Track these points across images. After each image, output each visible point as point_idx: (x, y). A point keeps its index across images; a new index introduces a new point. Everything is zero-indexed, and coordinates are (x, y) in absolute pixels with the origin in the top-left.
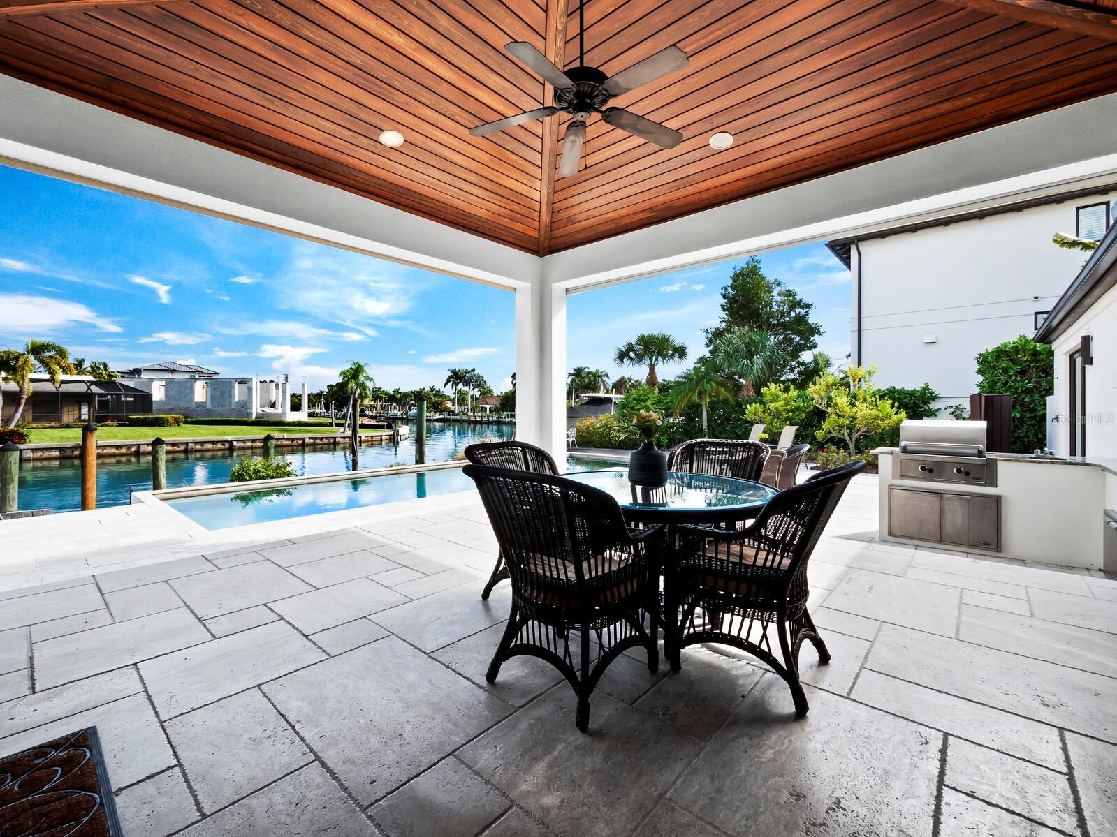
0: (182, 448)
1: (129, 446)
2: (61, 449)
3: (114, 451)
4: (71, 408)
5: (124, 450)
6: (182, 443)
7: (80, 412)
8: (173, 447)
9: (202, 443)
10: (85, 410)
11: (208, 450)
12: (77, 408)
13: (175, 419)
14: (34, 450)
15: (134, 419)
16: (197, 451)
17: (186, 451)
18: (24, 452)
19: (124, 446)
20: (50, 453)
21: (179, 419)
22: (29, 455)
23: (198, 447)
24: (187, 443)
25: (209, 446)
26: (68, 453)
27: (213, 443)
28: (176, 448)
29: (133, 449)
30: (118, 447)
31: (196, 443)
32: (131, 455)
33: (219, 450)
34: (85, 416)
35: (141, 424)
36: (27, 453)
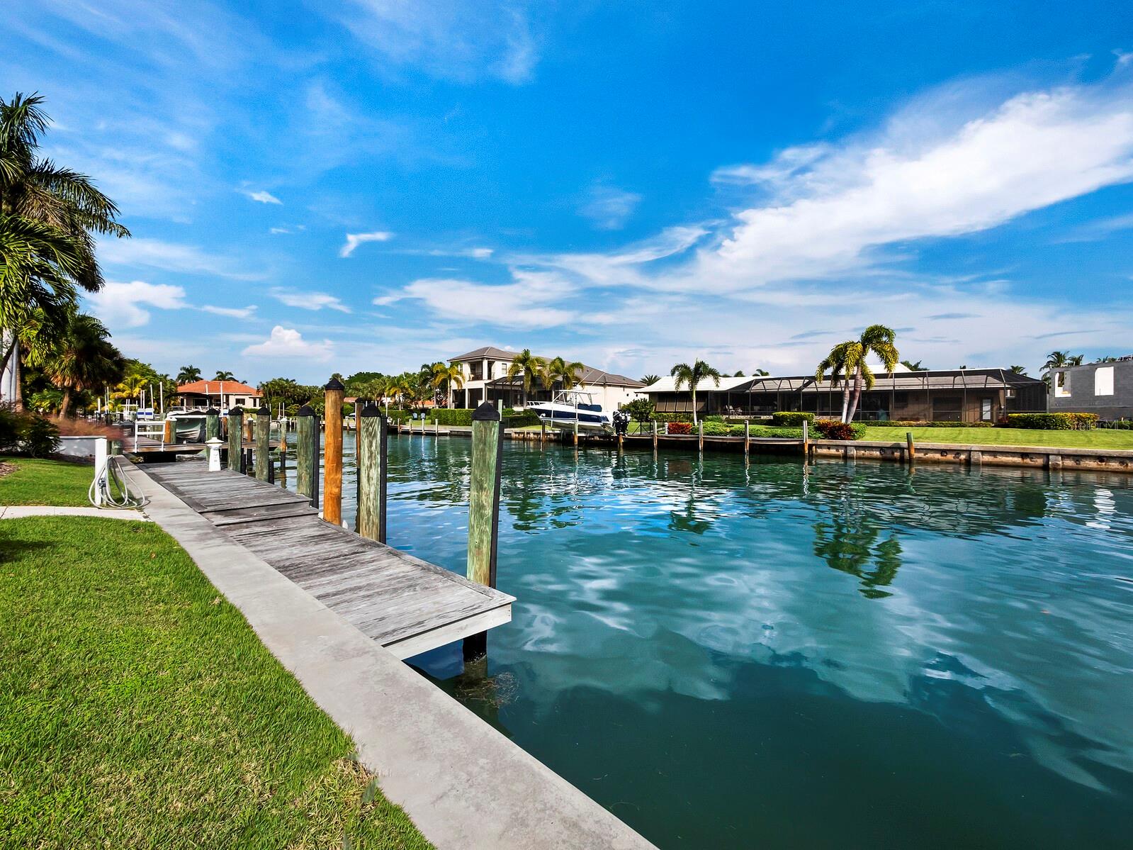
0: (1040, 461)
1: (958, 452)
2: (881, 449)
3: (938, 456)
4: (972, 406)
5: (950, 457)
6: (1039, 455)
7: (981, 409)
8: (1023, 459)
9: (1078, 457)
10: (987, 408)
11: (1090, 470)
12: (978, 405)
13: (1079, 419)
14: (858, 447)
15: (1013, 418)
16: (1065, 469)
17: (1045, 468)
18: (848, 448)
19: (951, 451)
20: (872, 452)
21: (1089, 418)
22: (852, 453)
23: (1069, 463)
24: (1047, 455)
25: (1092, 464)
26: (888, 454)
27: (1100, 458)
28: (1028, 461)
29: (963, 457)
30: (943, 452)
31: (1065, 456)
32: (960, 463)
33: (1115, 472)
34: (987, 416)
35: (1022, 424)
36: (851, 451)
